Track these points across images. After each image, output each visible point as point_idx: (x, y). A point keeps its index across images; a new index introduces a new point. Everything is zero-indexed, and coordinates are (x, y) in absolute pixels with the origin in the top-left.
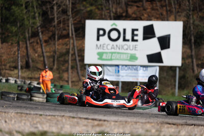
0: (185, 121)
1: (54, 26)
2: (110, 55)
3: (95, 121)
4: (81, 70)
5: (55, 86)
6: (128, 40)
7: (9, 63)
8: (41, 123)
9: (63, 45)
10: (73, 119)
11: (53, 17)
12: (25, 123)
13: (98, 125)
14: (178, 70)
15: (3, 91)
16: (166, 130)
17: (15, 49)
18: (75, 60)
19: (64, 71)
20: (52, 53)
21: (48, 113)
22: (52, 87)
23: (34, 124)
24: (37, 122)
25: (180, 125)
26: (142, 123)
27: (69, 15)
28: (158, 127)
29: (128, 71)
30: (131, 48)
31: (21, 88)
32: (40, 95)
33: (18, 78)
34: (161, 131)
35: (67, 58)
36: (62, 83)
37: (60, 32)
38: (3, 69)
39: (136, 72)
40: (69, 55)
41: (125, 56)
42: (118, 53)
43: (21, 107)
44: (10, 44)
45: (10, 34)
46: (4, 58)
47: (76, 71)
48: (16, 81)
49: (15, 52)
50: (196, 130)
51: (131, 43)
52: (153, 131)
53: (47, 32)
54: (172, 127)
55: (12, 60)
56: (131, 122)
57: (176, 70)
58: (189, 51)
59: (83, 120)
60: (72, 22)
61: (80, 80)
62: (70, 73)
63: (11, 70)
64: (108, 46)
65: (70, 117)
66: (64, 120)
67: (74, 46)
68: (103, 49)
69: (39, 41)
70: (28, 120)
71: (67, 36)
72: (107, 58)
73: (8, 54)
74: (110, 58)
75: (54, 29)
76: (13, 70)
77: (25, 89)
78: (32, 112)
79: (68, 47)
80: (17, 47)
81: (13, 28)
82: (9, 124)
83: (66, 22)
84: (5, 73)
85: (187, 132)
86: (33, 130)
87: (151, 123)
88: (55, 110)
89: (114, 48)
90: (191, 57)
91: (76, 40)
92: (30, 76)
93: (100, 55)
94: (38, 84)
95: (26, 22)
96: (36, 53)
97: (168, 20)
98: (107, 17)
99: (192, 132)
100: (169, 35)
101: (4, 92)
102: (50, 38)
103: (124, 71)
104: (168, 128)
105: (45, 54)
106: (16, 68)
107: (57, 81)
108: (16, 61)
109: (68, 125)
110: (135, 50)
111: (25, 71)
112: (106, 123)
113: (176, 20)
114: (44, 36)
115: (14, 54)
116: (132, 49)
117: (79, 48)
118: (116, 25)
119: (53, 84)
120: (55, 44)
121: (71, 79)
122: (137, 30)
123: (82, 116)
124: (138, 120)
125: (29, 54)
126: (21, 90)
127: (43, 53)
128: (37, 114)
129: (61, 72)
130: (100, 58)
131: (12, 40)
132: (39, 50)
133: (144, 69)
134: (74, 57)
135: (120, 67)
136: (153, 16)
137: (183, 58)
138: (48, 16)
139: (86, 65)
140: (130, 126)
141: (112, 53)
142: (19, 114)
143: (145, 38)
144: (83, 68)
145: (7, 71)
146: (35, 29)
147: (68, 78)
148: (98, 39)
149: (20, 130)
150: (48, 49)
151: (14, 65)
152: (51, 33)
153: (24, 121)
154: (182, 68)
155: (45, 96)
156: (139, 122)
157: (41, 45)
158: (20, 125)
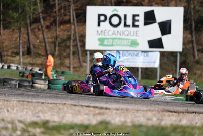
0: (186, 108)
1: (56, 12)
2: (111, 40)
3: (96, 109)
4: (82, 56)
5: (57, 72)
6: (129, 26)
7: (11, 49)
8: (43, 112)
9: (64, 31)
10: (75, 108)
11: (54, 3)
12: (27, 112)
13: (100, 114)
14: (178, 55)
15: (5, 77)
16: (167, 118)
17: (17, 35)
18: (76, 45)
19: (65, 57)
20: (53, 39)
21: (50, 101)
22: (53, 73)
23: (36, 113)
24: (39, 111)
25: (181, 112)
26: (143, 111)
27: (70, 1)
28: (160, 115)
29: (129, 57)
30: (132, 34)
31: (22, 74)
32: (42, 82)
33: (20, 64)
34: (162, 120)
35: (68, 44)
36: (63, 69)
37: (61, 18)
38: (4, 56)
39: (137, 57)
40: (70, 42)
41: (125, 42)
42: (119, 39)
43: (23, 94)
44: (11, 30)
45: (12, 21)
46: (6, 44)
47: (77, 57)
48: (17, 67)
49: (16, 38)
50: (197, 118)
51: (132, 29)
52: (155, 119)
53: (48, 18)
54: (173, 115)
55: (13, 46)
56: (132, 110)
57: (176, 56)
58: (189, 36)
59: (85, 108)
60: (74, 8)
61: (81, 66)
62: (71, 60)
63: (13, 56)
64: (110, 32)
65: (72, 105)
66: (66, 109)
67: (75, 32)
68: (104, 35)
69: (40, 27)
70: (30, 109)
71: (68, 22)
72: (108, 44)
73: (10, 41)
74: (111, 44)
75: (55, 15)
76: (15, 56)
77: (27, 75)
78: (34, 100)
79: (69, 33)
80: (18, 33)
81: (15, 14)
82: (11, 113)
83: (67, 8)
84: (7, 59)
85: (189, 120)
86: (35, 119)
87: (153, 111)
88: (57, 97)
89: (115, 34)
90: (192, 42)
91: (78, 26)
92: (32, 62)
93: (101, 41)
94: (39, 70)
95: (27, 9)
96: (38, 39)
97: (168, 6)
98: (109, 2)
99: (193, 120)
100: (170, 20)
101: (6, 79)
102: (51, 24)
103: (125, 57)
104: (169, 116)
105: (46, 40)
106: (18, 54)
107: (58, 67)
108: (18, 47)
109: (69, 113)
110: (136, 35)
111: (27, 57)
112: (107, 111)
113: (176, 6)
114: (46, 22)
115: (16, 41)
116: (134, 35)
117: (80, 34)
118: (117, 11)
119: (55, 71)
120: (56, 30)
121: (73, 65)
122: (138, 15)
123: (83, 104)
124: (139, 108)
125: (31, 40)
126: (23, 76)
127: (44, 39)
128: (38, 102)
129: (62, 58)
130: (102, 44)
131: (14, 26)
132: (41, 36)
133: (145, 54)
134: (75, 42)
135: (121, 52)
136: (153, 1)
137: (184, 44)
138: (49, 2)
139: (87, 51)
140: (131, 115)
141: (113, 39)
142: (21, 102)
143: (146, 24)
144: (84, 54)
145: (9, 58)
146: (36, 15)
147: (70, 63)
148: (99, 25)
149: (22, 119)
150: (49, 35)
151: (15, 51)
152: (52, 19)
153: (26, 110)
154: (183, 54)
155: (47, 83)
156: (140, 110)
157: (43, 31)
158: (22, 114)
